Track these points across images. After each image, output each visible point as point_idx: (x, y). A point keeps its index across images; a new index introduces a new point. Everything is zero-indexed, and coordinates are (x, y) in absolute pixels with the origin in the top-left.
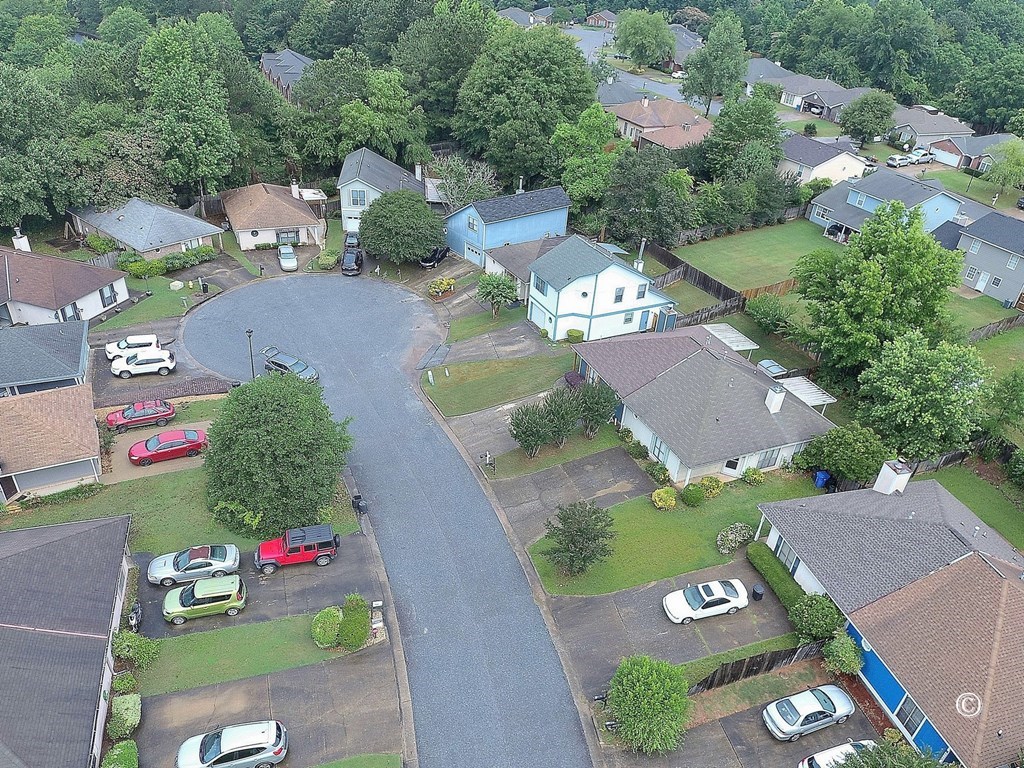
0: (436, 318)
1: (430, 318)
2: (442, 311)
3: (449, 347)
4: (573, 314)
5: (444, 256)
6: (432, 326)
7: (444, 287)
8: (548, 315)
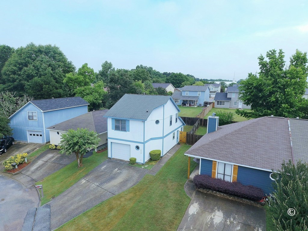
0: (19, 186)
1: (13, 188)
2: (23, 179)
3: (48, 206)
4: (152, 139)
5: (11, 144)
6: (19, 194)
7: (18, 160)
8: (134, 145)
